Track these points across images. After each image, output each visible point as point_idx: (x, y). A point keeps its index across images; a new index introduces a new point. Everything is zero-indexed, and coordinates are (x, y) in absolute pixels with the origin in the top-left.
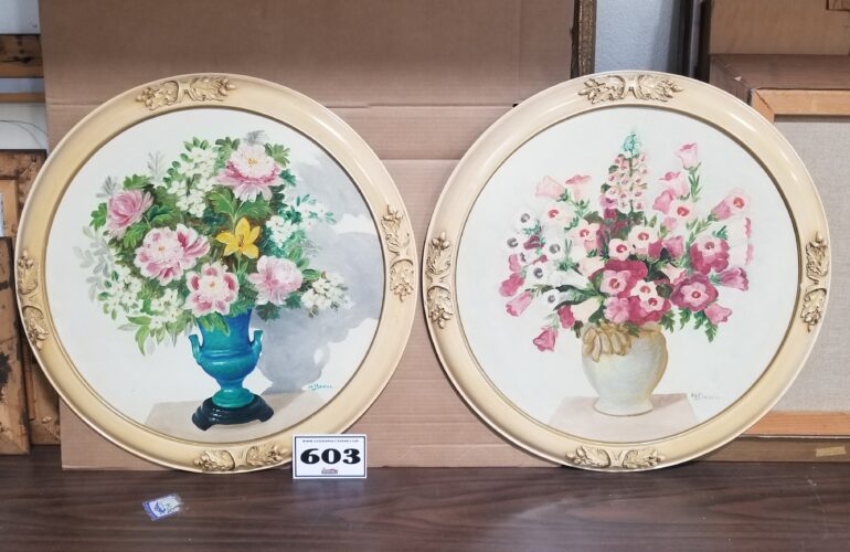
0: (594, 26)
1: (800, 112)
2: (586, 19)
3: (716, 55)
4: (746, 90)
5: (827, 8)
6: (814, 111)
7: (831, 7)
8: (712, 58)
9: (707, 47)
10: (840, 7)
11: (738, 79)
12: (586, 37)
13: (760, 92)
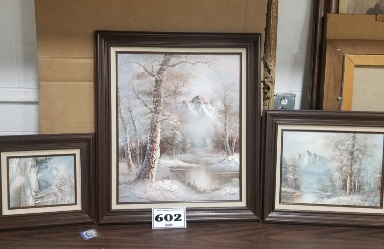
0: (277, 26)
1: (366, 64)
2: (273, 23)
3: (329, 39)
4: (342, 55)
5: (376, 20)
6: (371, 63)
7: (378, 20)
8: (328, 41)
9: (325, 36)
10: (381, 20)
11: (339, 50)
12: (273, 31)
13: (349, 55)
